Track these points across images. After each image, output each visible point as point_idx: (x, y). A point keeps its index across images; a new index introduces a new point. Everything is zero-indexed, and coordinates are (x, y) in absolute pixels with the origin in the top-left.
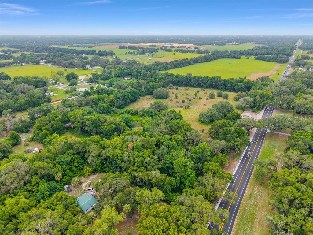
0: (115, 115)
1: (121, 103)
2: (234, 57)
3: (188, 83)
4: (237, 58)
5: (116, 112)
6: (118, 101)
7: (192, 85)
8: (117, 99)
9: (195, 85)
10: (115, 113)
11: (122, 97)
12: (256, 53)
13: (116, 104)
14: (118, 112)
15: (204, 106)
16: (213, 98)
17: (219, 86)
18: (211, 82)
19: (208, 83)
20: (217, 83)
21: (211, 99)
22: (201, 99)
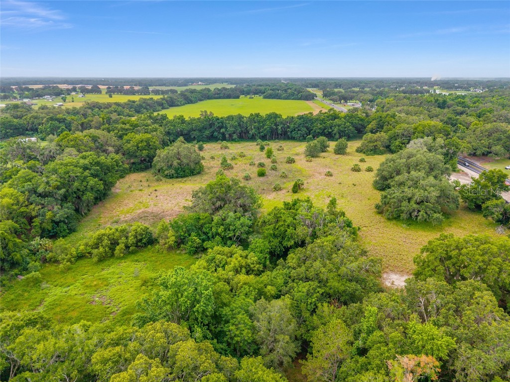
0: (50, 268)
1: (59, 211)
2: (229, 97)
4: (234, 98)
5: (49, 255)
6: (43, 206)
7: (227, 136)
8: (38, 199)
10: (45, 261)
11: (58, 188)
12: (256, 90)
13: (37, 222)
14: (63, 256)
15: (328, 177)
16: (317, 157)
17: (291, 132)
18: (272, 124)
19: (266, 127)
20: (286, 126)
21: (317, 159)
22: (294, 162)
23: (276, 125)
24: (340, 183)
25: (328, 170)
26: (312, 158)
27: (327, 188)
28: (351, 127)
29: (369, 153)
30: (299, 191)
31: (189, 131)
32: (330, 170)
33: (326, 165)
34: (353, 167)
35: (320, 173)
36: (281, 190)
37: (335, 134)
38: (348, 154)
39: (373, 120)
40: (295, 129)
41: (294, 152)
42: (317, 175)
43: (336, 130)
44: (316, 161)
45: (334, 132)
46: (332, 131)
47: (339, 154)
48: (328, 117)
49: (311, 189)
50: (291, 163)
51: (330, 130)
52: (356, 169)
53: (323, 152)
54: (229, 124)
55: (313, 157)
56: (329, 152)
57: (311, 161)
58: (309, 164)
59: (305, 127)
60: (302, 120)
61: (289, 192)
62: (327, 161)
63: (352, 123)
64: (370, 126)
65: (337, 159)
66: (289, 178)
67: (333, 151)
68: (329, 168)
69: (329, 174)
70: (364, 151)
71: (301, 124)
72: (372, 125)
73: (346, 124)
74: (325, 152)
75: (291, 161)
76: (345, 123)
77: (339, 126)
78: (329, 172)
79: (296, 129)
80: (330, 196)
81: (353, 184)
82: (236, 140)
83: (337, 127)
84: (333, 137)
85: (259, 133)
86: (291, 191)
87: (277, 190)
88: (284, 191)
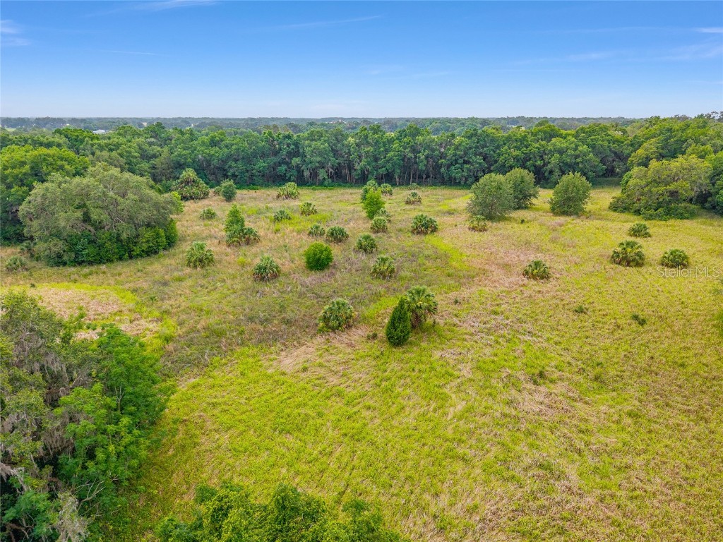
3: (284, 168)
7: (306, 173)
9: (322, 174)
15: (532, 282)
16: (502, 219)
17: (449, 166)
18: (405, 148)
19: (390, 154)
20: (437, 152)
21: (501, 225)
22: (435, 230)
23: (415, 150)
24: (580, 311)
25: (532, 258)
26: (487, 222)
27: (528, 326)
28: (591, 155)
29: (652, 212)
30: (412, 338)
31: (224, 162)
32: (540, 257)
33: (528, 243)
34: (619, 249)
35: (506, 267)
36: (349, 327)
37: (551, 172)
38: (590, 215)
39: (647, 139)
40: (456, 160)
41: (446, 208)
42: (497, 273)
43: (554, 160)
44: (498, 230)
45: (549, 167)
46: (545, 165)
47: (564, 213)
48: (534, 134)
49: (465, 328)
50: (426, 233)
51: (539, 163)
52: (629, 259)
53: (519, 208)
54: (310, 146)
55: (490, 218)
56: (538, 210)
57: (483, 230)
58: (477, 236)
59: (480, 154)
60: (474, 138)
61: (375, 336)
62: (533, 231)
63: (593, 147)
64: (640, 151)
65: (561, 225)
66: (402, 278)
67: (548, 206)
68: (538, 249)
69: (538, 273)
70: (637, 206)
71: (470, 148)
72: (646, 150)
73: (580, 148)
74: (526, 208)
75: (425, 227)
76: (577, 146)
77: (561, 152)
78: (537, 264)
79: (461, 161)
80: (541, 375)
81: (636, 317)
82: (326, 183)
83: (557, 155)
84: (547, 179)
85: (377, 168)
86: (382, 333)
87: (333, 329)
88: (357, 334)
